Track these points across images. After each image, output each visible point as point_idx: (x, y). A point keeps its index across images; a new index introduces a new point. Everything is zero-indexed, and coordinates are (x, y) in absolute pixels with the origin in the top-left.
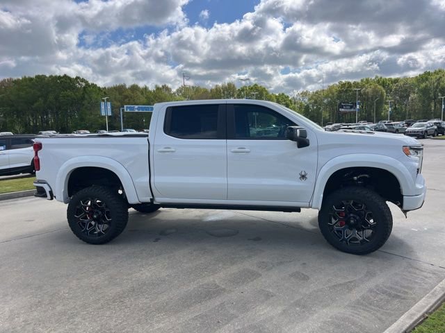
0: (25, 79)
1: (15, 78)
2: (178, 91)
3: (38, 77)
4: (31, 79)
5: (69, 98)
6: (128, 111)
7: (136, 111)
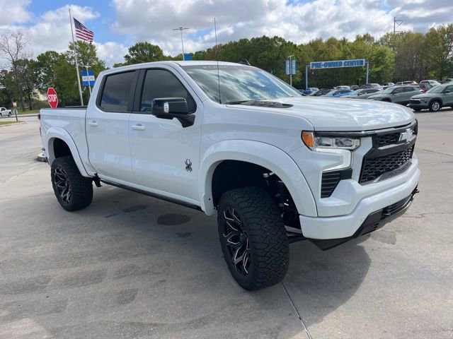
0: (231, 44)
1: (224, 44)
2: (382, 39)
3: (241, 41)
4: (236, 43)
5: (266, 59)
6: (314, 68)
7: (323, 67)
